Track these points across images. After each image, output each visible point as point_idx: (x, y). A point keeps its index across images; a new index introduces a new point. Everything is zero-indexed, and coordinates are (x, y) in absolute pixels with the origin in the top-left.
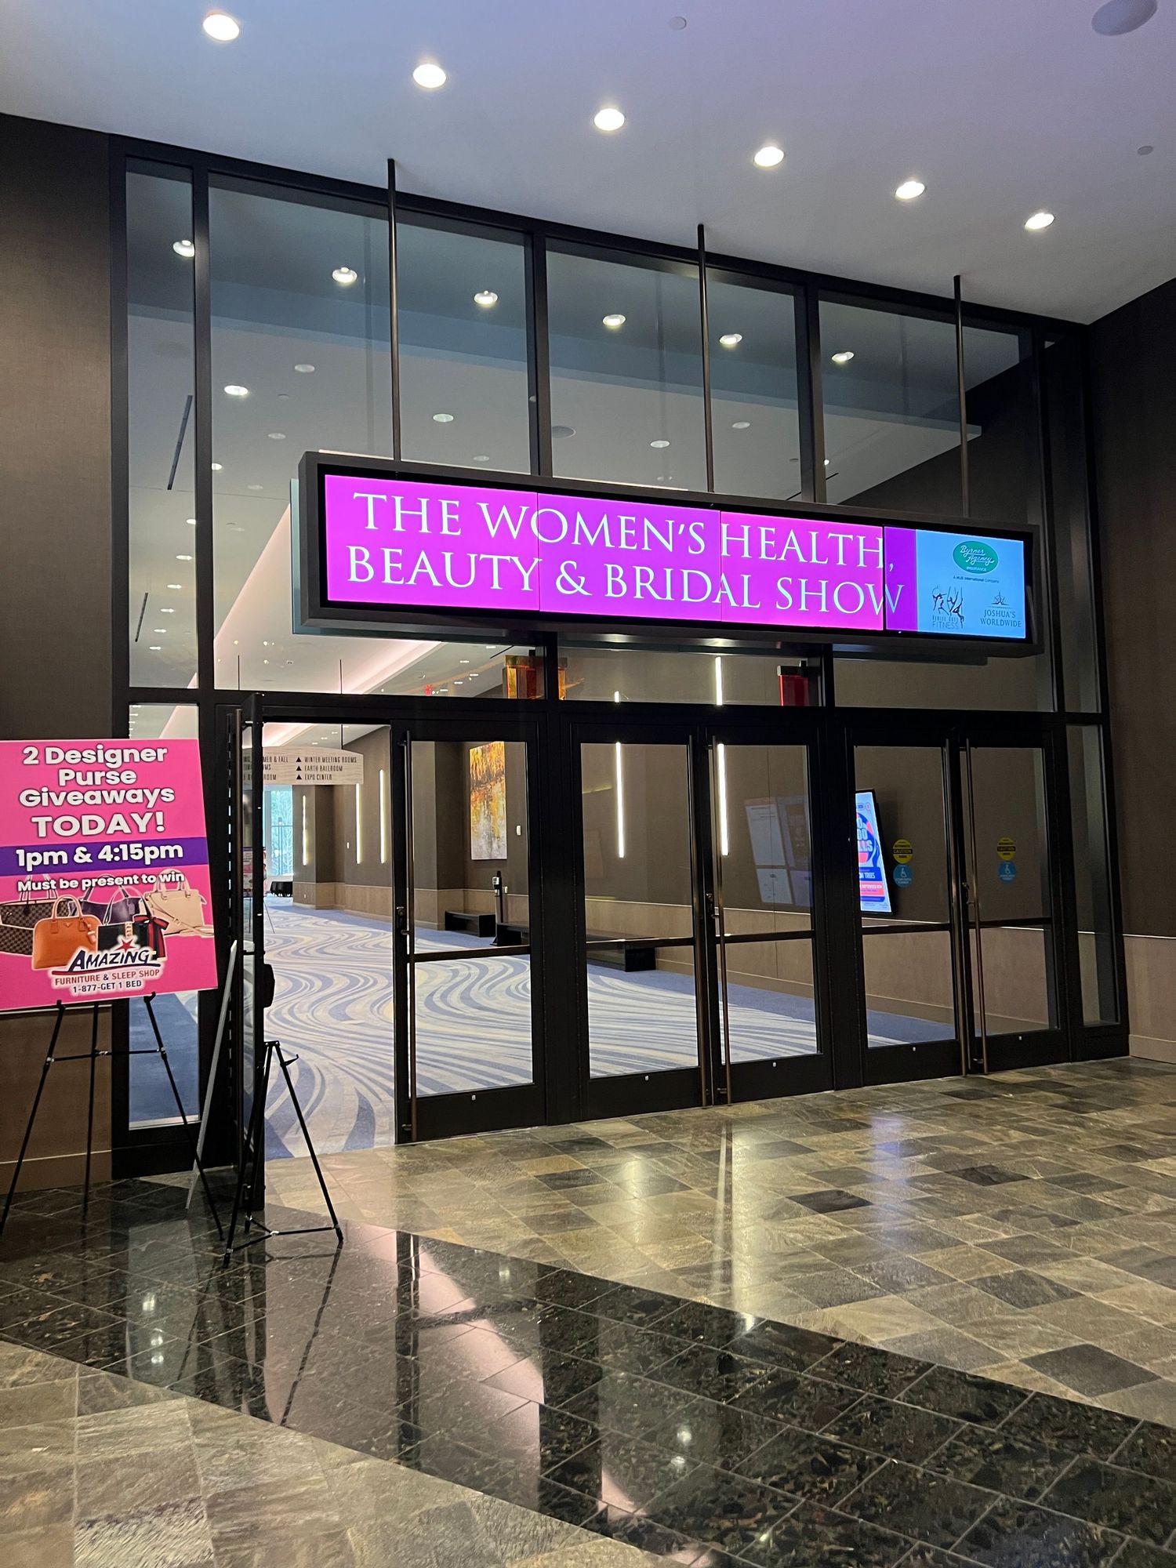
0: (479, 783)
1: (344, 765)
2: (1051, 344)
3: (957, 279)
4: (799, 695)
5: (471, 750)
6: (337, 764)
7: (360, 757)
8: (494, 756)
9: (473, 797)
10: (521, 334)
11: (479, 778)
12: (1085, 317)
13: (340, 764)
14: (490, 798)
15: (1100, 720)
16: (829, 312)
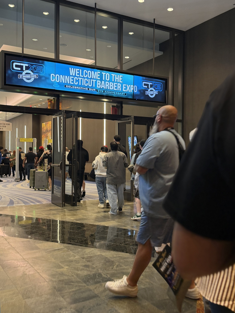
0: (44, 133)
1: (6, 126)
2: (177, 35)
3: (154, 19)
4: (116, 112)
5: (42, 124)
6: (5, 125)
7: (11, 124)
8: (49, 125)
9: (42, 136)
10: (53, 22)
11: (44, 131)
12: (185, 30)
13: (6, 125)
14: (47, 137)
15: (182, 121)
16: (125, 23)
